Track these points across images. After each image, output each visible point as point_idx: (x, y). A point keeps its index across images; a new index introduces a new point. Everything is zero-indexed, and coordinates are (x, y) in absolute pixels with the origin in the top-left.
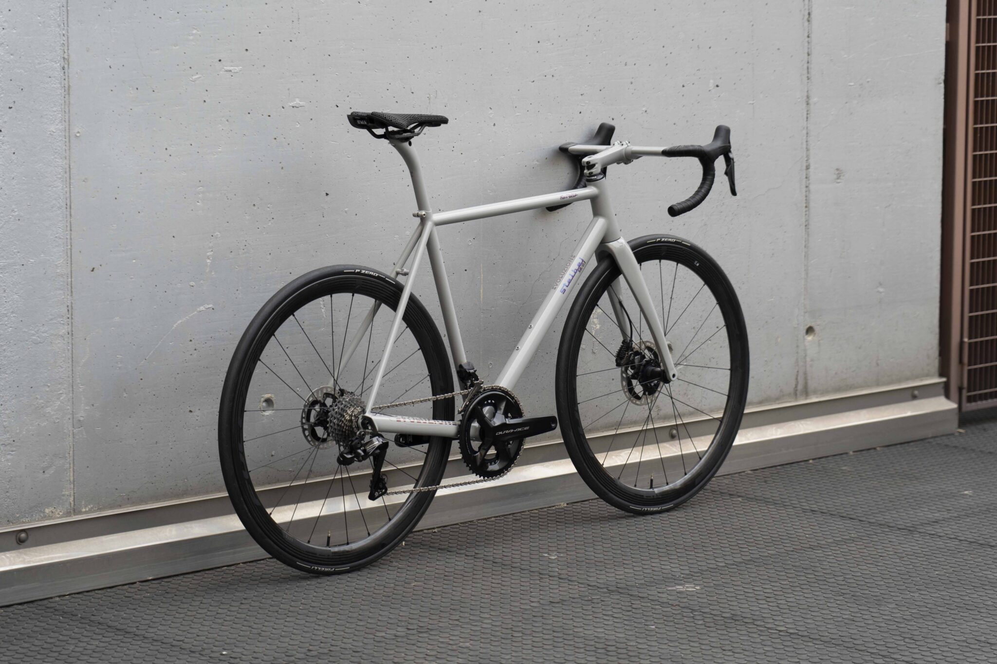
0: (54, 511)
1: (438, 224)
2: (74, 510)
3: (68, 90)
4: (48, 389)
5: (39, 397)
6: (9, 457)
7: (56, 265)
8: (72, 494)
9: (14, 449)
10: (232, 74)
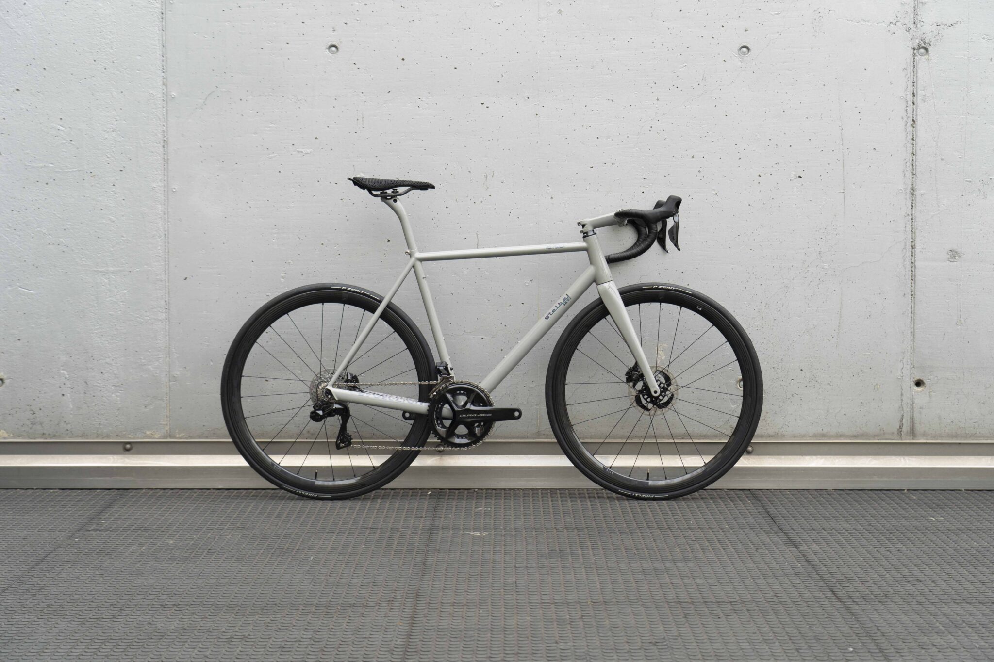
0: (154, 433)
1: (422, 260)
2: (170, 435)
3: (166, 161)
4: (149, 354)
5: (142, 358)
6: (118, 394)
7: (156, 274)
8: (168, 424)
9: (122, 389)
10: (303, 154)
